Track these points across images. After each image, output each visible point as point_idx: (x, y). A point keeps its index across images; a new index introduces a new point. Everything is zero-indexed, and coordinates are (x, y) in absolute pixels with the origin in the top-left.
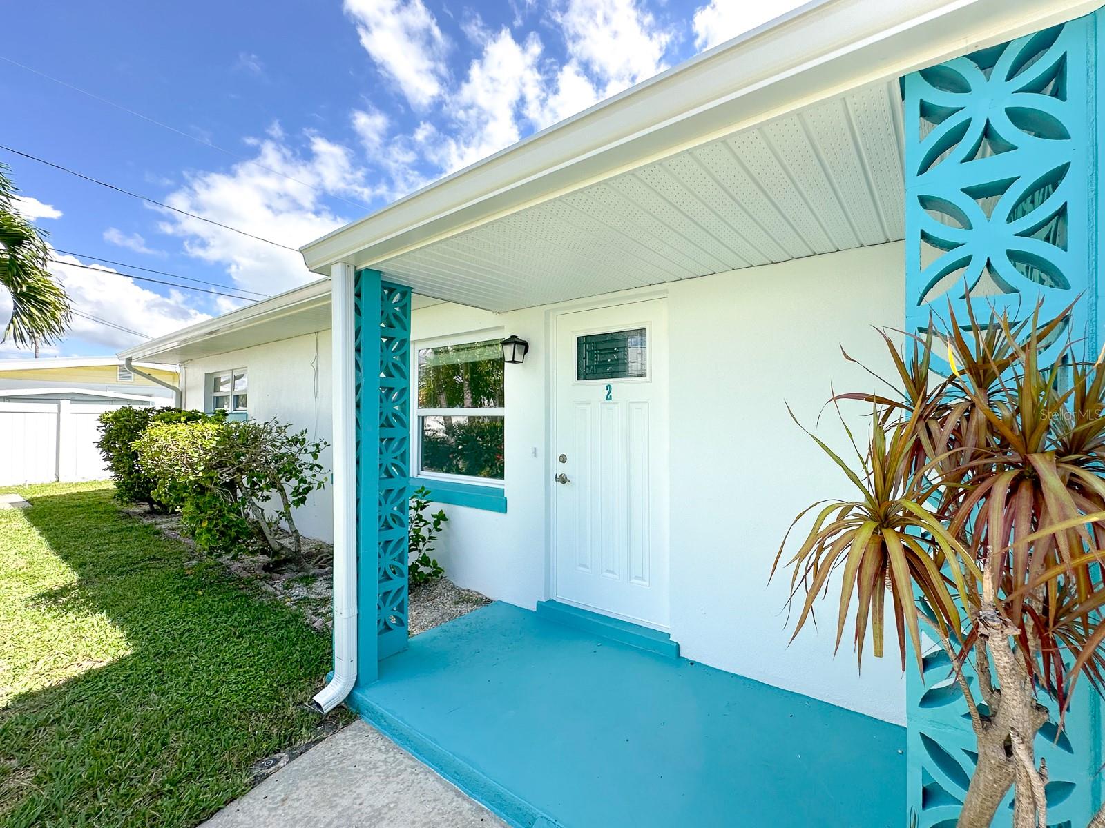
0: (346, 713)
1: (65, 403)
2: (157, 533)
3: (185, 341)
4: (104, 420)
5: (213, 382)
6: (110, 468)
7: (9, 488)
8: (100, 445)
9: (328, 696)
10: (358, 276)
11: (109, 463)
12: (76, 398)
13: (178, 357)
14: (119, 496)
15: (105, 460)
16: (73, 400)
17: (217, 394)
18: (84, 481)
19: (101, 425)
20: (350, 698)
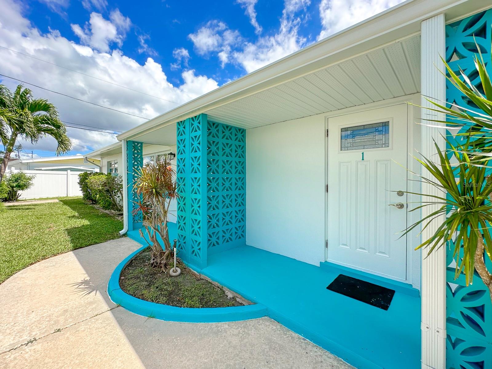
0: (125, 235)
1: (69, 171)
2: (94, 208)
3: (102, 152)
4: (80, 175)
5: (110, 164)
6: (82, 190)
7: (54, 198)
8: (79, 183)
9: (122, 232)
10: (127, 142)
11: (81, 188)
12: (72, 170)
13: (100, 156)
14: (84, 199)
15: (80, 187)
16: (71, 171)
17: (111, 168)
18: (74, 196)
19: (79, 177)
20: (126, 233)
